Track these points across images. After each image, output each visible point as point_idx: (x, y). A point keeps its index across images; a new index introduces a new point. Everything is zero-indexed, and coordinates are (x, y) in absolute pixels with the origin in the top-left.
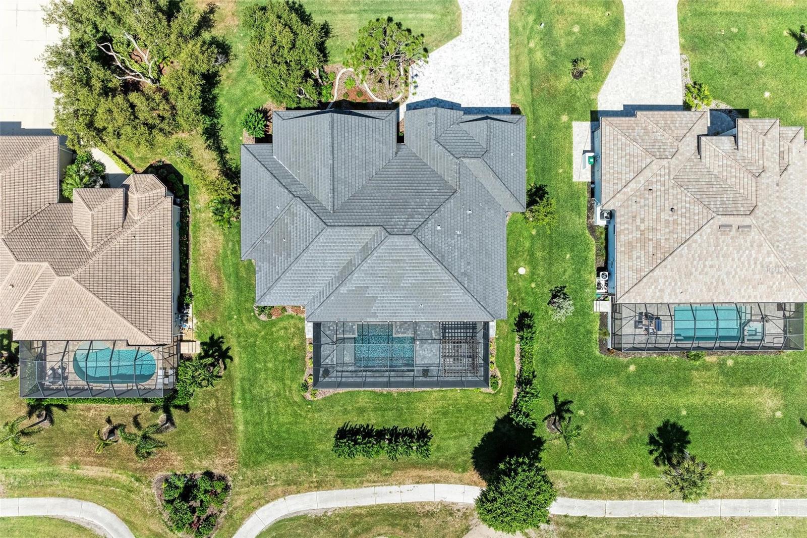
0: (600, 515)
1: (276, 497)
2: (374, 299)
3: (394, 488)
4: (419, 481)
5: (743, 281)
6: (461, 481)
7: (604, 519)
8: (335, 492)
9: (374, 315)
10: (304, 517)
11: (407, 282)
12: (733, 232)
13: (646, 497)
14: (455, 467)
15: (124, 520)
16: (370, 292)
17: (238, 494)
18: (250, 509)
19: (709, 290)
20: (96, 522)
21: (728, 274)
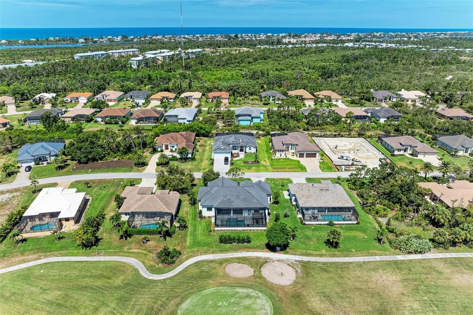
0: (315, 261)
1: (198, 255)
2: (233, 201)
3: (239, 253)
4: (248, 251)
5: (333, 201)
6: (263, 252)
7: (316, 262)
8: (219, 255)
9: (233, 206)
10: (207, 260)
11: (241, 197)
12: (325, 191)
13: (330, 257)
14: (260, 249)
15: (141, 262)
16: (232, 200)
17: (184, 255)
18: (187, 259)
19: (325, 204)
20: (131, 262)
21: (328, 200)
